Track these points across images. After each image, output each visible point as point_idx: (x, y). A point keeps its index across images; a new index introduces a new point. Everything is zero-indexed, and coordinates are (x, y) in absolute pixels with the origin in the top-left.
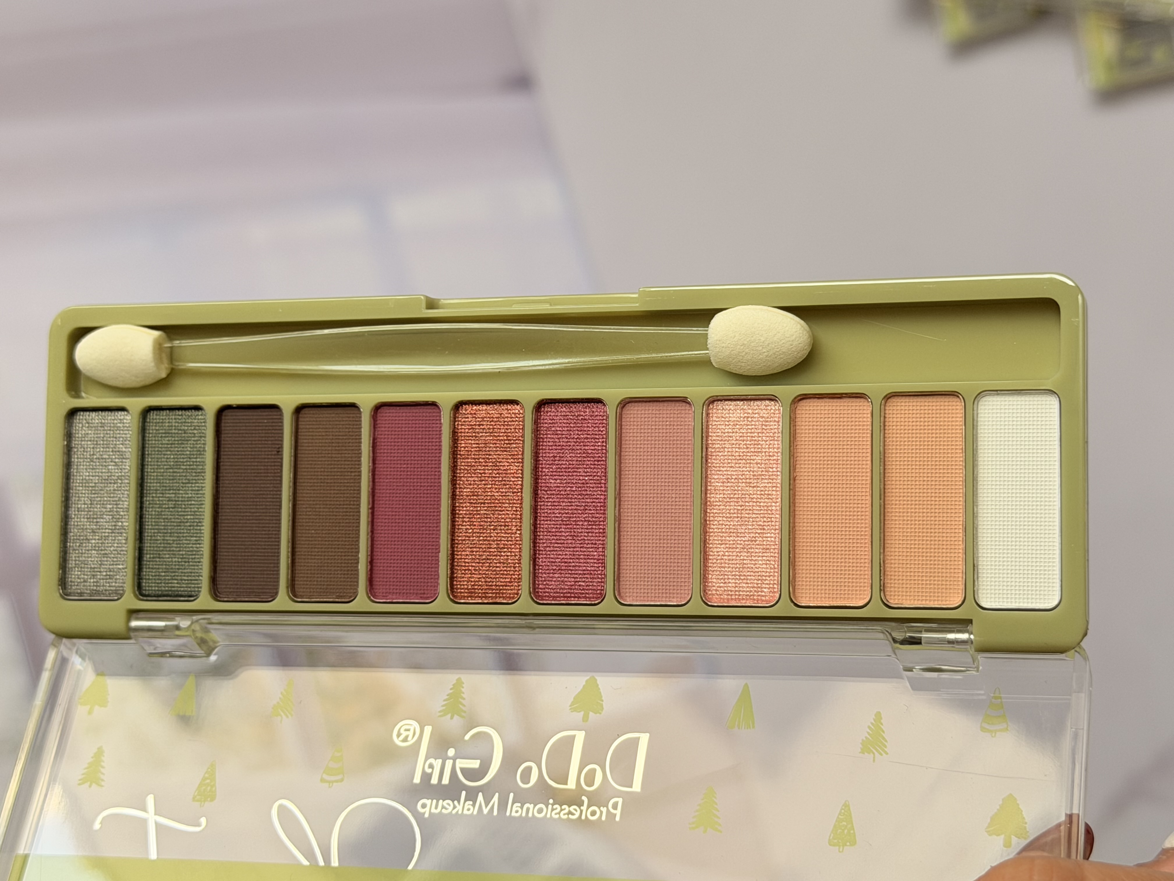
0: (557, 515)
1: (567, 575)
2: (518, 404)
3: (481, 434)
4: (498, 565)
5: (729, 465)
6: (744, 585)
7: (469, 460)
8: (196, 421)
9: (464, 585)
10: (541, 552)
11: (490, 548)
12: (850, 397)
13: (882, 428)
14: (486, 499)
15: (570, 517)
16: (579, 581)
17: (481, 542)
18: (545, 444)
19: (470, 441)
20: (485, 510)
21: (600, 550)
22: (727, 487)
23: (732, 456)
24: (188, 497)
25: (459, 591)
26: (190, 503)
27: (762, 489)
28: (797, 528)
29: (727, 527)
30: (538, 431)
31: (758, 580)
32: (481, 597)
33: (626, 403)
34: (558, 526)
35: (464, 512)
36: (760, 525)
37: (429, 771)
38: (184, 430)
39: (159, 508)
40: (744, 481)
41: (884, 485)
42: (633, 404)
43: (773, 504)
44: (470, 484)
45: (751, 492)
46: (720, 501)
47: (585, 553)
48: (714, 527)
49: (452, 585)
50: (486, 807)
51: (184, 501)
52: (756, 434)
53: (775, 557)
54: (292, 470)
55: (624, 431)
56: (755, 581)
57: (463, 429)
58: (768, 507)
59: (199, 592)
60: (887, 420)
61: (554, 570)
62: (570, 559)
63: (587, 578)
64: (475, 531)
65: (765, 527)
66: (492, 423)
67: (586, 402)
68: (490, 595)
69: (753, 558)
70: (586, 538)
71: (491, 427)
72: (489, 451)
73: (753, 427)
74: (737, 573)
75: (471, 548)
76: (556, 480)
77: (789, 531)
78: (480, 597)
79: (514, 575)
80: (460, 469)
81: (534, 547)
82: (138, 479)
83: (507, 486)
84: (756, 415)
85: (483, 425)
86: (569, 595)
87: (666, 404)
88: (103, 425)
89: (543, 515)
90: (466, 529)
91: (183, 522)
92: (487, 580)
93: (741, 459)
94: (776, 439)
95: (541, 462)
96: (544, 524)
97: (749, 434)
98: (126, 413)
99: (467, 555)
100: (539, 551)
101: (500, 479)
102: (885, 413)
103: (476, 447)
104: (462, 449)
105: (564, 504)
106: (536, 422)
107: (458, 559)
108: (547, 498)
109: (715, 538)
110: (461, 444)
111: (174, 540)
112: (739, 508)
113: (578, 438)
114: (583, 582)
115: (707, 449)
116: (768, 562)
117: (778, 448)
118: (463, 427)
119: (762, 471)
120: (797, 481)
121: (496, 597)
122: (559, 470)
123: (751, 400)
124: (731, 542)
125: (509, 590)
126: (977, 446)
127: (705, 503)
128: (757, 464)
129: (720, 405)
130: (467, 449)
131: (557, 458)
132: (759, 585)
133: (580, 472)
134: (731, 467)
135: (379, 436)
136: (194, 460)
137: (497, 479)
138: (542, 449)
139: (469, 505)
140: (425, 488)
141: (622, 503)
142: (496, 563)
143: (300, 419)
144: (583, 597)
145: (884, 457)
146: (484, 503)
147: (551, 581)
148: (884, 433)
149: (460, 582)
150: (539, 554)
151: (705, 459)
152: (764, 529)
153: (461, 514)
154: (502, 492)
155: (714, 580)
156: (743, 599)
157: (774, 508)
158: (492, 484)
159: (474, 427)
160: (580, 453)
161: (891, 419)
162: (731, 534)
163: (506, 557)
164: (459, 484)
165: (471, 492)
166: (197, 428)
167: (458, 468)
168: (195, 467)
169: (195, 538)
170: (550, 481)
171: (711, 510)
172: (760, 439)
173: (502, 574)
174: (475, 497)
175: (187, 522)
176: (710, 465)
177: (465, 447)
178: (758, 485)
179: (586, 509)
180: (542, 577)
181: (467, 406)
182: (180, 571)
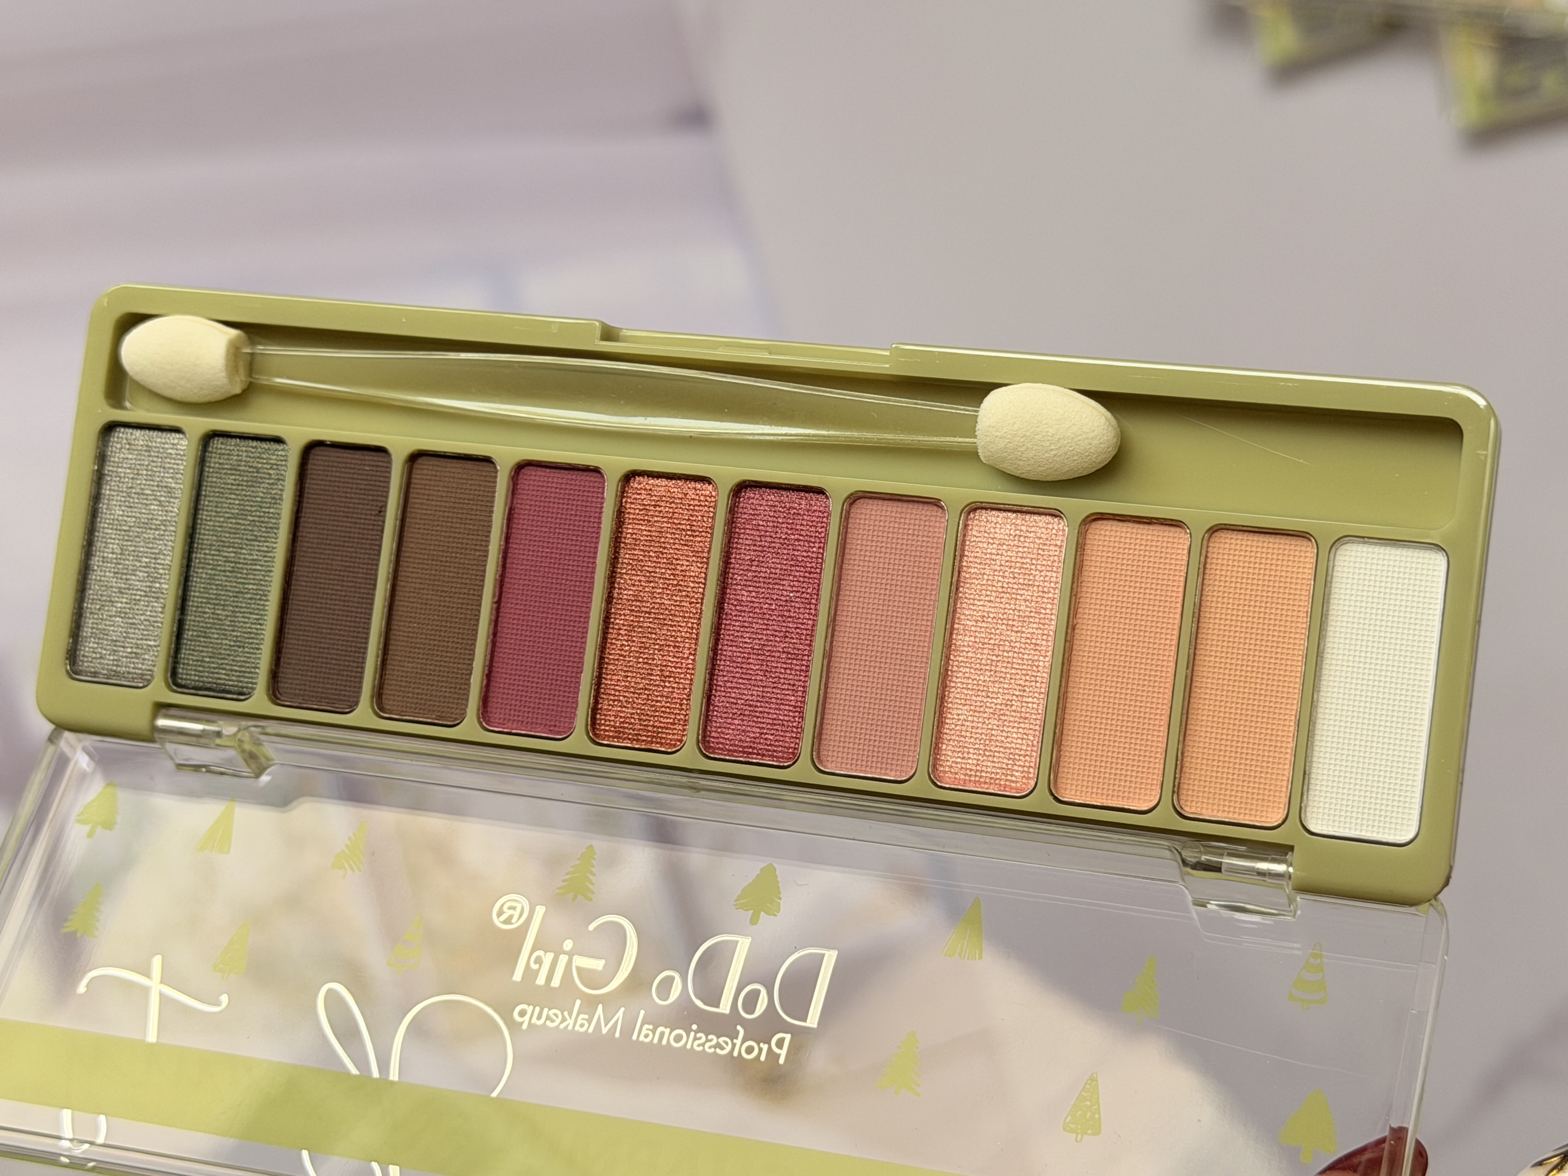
0: (747, 640)
1: (750, 723)
2: (710, 483)
3: (656, 519)
4: (659, 698)
5: (987, 598)
6: (989, 764)
7: (636, 552)
8: (274, 457)
9: (610, 721)
10: (719, 688)
11: (651, 675)
12: (1162, 524)
13: (1201, 570)
14: (653, 608)
15: (764, 645)
16: (766, 734)
17: (639, 666)
18: (741, 541)
19: (640, 527)
20: (650, 622)
21: (800, 694)
22: (981, 627)
23: (993, 586)
24: (253, 560)
25: (603, 727)
26: (254, 567)
27: (1029, 635)
28: (1069, 695)
29: (975, 682)
30: (733, 522)
31: (1009, 759)
32: (632, 740)
33: (855, 498)
34: (746, 655)
35: (622, 622)
36: (1020, 685)
37: (535, 967)
38: (256, 468)
39: (212, 569)
40: (1004, 622)
41: (1195, 649)
42: (866, 500)
43: (1041, 658)
44: (634, 585)
45: (1013, 638)
46: (968, 646)
47: (779, 696)
48: (958, 680)
49: (594, 718)
50: (606, 1025)
51: (247, 564)
52: (1028, 560)
53: (1035, 730)
54: (396, 538)
55: (849, 536)
56: (1005, 761)
57: (632, 510)
58: (1033, 661)
59: (253, 689)
60: (1209, 560)
61: (734, 714)
62: (757, 701)
63: (777, 730)
64: (633, 649)
65: (1026, 688)
66: (673, 505)
67: (802, 491)
68: (644, 738)
69: (1005, 728)
70: (782, 676)
71: (671, 510)
72: (664, 543)
73: (1026, 549)
74: (981, 747)
75: (625, 671)
76: (751, 592)
77: (1059, 697)
78: (629, 739)
79: (679, 714)
80: (622, 563)
81: (711, 679)
82: (187, 527)
83: (684, 593)
84: (1032, 535)
85: (660, 506)
86: (750, 750)
87: (910, 505)
88: (149, 449)
89: (727, 638)
90: (622, 645)
91: (242, 593)
92: (642, 717)
93: (1003, 592)
94: (1055, 569)
95: (732, 566)
96: (727, 650)
97: (1018, 560)
98: (181, 436)
99: (619, 680)
100: (717, 685)
101: (675, 582)
102: (1207, 552)
103: (647, 536)
104: (629, 536)
105: (757, 626)
106: (732, 510)
107: (606, 684)
108: (736, 616)
109: (958, 696)
110: (627, 528)
111: (227, 616)
112: (994, 658)
113: (786, 538)
114: (772, 735)
115: (959, 572)
116: (1025, 736)
117: (1056, 583)
118: (633, 506)
119: (1031, 612)
120: (1077, 631)
121: (652, 742)
122: (756, 579)
123: (1027, 512)
124: (978, 704)
125: (670, 734)
126: (1327, 611)
127: (948, 646)
128: (1025, 600)
129: (984, 515)
130: (634, 536)
131: (755, 563)
132: (1010, 767)
133: (783, 585)
134: (990, 601)
135: (518, 506)
136: (267, 510)
137: (671, 582)
138: (736, 548)
139: (628, 612)
140: (573, 583)
141: (836, 633)
142: (657, 696)
143: (414, 471)
144: (769, 756)
145: (1200, 610)
146: (650, 613)
147: (729, 728)
148: (1203, 579)
149: (606, 715)
150: (716, 690)
151: (956, 587)
152: (1024, 691)
153: (618, 624)
154: (676, 601)
155: (950, 753)
156: (985, 783)
157: (1041, 664)
158: (663, 589)
159: (647, 507)
160: (787, 559)
161: (1214, 561)
162: (979, 693)
163: (670, 690)
164: (619, 583)
165: (633, 596)
166: (275, 467)
167: (620, 560)
168: (267, 520)
169: (255, 617)
170: (741, 593)
171: (955, 656)
172: (1033, 567)
173: (662, 712)
174: (638, 604)
175: (246, 593)
176: (960, 595)
177: (632, 534)
178: (1024, 629)
179: (787, 637)
180: (716, 722)
181: (641, 478)
182: (232, 658)
